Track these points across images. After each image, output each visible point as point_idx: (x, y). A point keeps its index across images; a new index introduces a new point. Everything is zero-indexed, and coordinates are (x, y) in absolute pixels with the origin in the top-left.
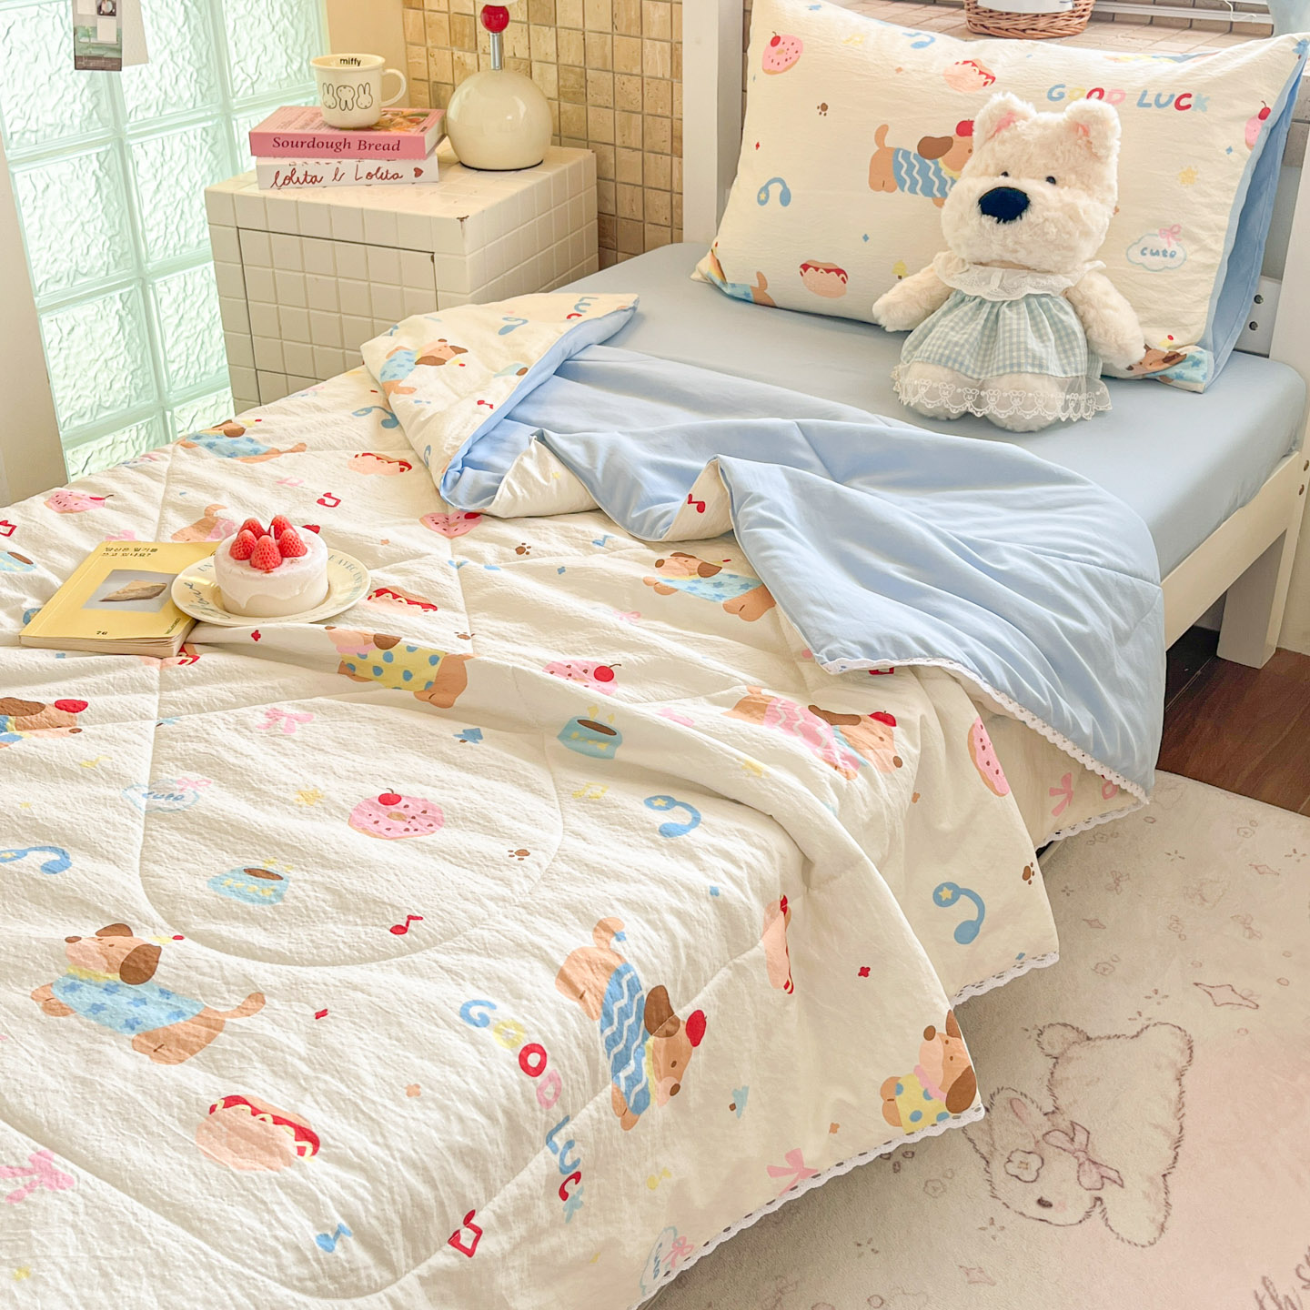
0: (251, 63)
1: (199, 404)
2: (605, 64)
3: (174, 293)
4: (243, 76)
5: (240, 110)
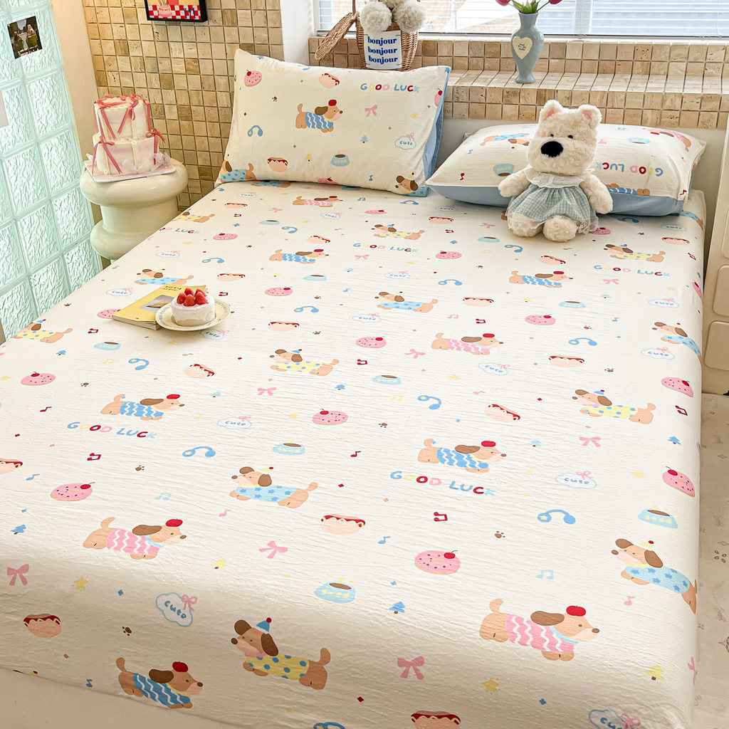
0: (44, 118)
1: (40, 272)
2: (199, 103)
3: (27, 223)
4: (41, 125)
5: (42, 141)
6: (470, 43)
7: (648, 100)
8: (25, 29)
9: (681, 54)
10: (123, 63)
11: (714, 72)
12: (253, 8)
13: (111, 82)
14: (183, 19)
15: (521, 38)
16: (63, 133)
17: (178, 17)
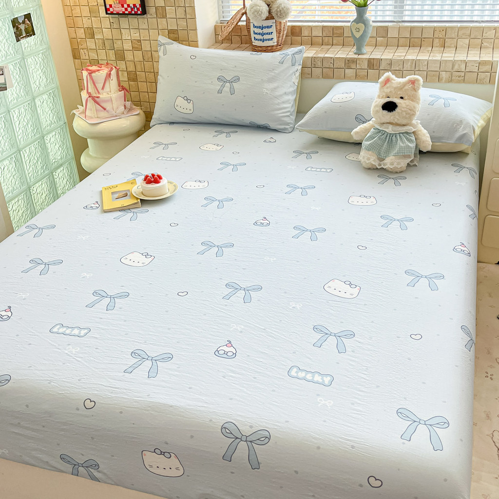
0: (38, 81)
1: (37, 185)
2: (142, 69)
3: (27, 152)
5: (37, 96)
6: (323, 27)
7: (443, 65)
8: (24, 22)
9: (465, 33)
10: (91, 44)
11: (488, 45)
12: (176, 6)
13: (83, 57)
14: (130, 14)
15: (357, 23)
16: (51, 91)
17: (127, 12)
